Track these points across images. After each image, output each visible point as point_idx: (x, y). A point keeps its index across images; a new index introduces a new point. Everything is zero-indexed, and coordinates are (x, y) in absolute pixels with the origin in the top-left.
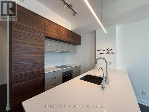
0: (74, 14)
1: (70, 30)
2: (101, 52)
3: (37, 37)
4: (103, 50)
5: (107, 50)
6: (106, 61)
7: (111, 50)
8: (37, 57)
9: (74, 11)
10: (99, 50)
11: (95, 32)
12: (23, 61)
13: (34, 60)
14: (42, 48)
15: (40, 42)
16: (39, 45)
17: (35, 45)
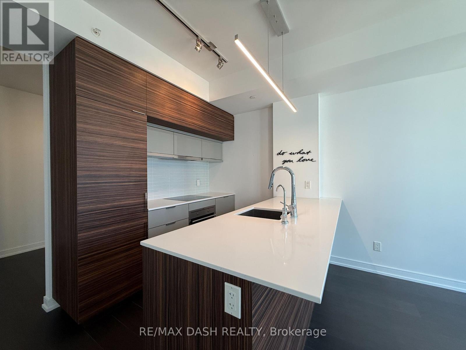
0: (219, 63)
1: (208, 100)
2: (286, 157)
3: (129, 120)
4: (291, 154)
5: (300, 152)
6: (292, 175)
7: (308, 153)
8: (131, 169)
9: (219, 56)
10: (281, 154)
11: (271, 107)
12: (100, 177)
13: (124, 176)
14: (141, 146)
15: (136, 132)
16: (134, 140)
17: (125, 138)
